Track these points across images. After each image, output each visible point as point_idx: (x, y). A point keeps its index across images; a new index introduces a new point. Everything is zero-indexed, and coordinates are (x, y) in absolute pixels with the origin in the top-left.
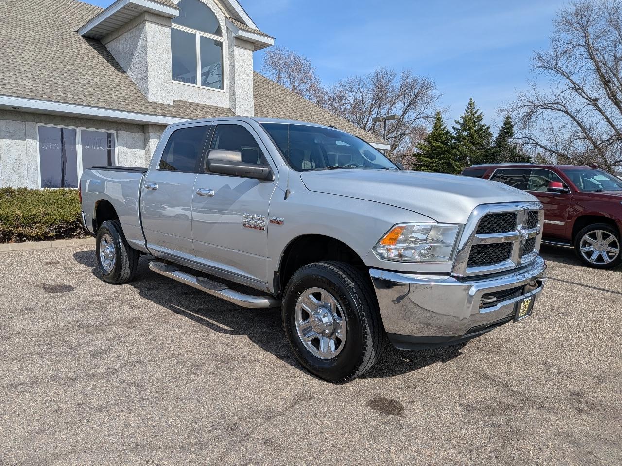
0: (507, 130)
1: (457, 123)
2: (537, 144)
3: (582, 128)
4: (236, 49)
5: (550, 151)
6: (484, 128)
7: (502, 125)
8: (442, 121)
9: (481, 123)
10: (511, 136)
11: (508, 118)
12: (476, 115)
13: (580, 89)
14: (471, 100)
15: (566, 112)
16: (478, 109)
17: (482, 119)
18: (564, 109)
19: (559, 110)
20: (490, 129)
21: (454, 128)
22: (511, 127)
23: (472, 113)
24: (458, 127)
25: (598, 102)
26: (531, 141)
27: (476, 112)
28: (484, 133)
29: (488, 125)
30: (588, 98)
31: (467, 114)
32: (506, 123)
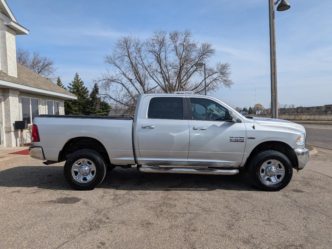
0: (96, 90)
1: (70, 84)
2: (111, 98)
3: (129, 92)
4: (6, 32)
5: (116, 101)
6: (85, 88)
7: (93, 87)
8: (61, 83)
9: (83, 86)
10: (98, 93)
11: (96, 85)
12: (80, 81)
13: (125, 74)
14: (77, 74)
15: (122, 84)
16: (81, 79)
17: (83, 84)
18: (121, 83)
19: (119, 83)
20: (88, 89)
21: (68, 87)
22: (98, 89)
23: (77, 80)
24: (71, 86)
25: (132, 81)
26: (108, 96)
27: (80, 80)
28: (85, 91)
29: (86, 87)
30: (129, 79)
31: (75, 81)
32: (95, 87)
